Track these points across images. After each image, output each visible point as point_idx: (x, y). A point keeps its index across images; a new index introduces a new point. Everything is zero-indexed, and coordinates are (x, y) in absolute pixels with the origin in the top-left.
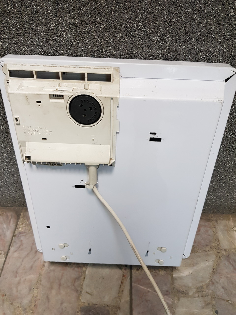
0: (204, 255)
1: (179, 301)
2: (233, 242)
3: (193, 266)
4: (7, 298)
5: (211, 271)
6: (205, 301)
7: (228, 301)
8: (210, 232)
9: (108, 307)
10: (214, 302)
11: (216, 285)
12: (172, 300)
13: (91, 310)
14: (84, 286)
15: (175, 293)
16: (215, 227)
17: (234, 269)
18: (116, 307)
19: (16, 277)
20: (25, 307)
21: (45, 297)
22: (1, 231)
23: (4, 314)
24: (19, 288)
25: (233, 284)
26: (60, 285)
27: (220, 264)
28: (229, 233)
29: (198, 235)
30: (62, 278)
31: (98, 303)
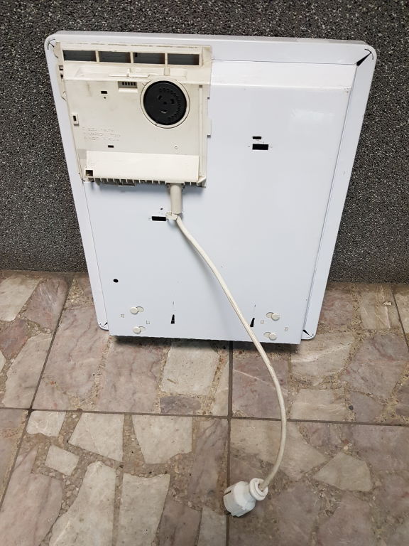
0: (337, 337)
1: (298, 393)
2: (382, 320)
3: (321, 350)
4: (57, 387)
5: (346, 356)
6: (335, 394)
7: (368, 395)
8: (349, 307)
9: (198, 398)
11: (353, 375)
12: (289, 392)
13: (175, 402)
14: (165, 372)
15: (292, 382)
16: (356, 301)
17: (382, 355)
18: (210, 398)
19: (69, 361)
20: (83, 397)
21: (111, 385)
22: (44, 303)
23: (56, 405)
24: (74, 374)
25: (377, 373)
26: (131, 370)
27: (361, 349)
28: (377, 309)
29: (330, 310)
30: (134, 363)
31: (185, 394)
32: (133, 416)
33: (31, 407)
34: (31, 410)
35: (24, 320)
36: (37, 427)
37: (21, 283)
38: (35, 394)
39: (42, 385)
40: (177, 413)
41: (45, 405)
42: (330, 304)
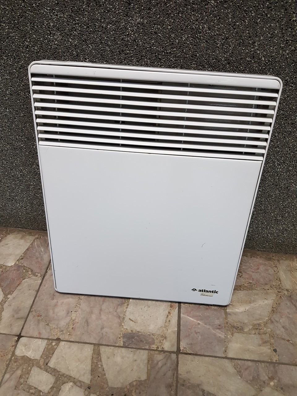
0: (263, 293)
1: (232, 336)
2: (296, 282)
3: (250, 303)
4: (42, 319)
5: (270, 309)
6: (262, 339)
7: (288, 341)
8: (271, 271)
9: (153, 335)
10: (272, 341)
11: (276, 324)
12: (225, 334)
13: (135, 337)
14: (127, 314)
15: (228, 327)
16: (276, 267)
18: (162, 336)
19: (53, 299)
20: (62, 329)
21: (84, 320)
22: (37, 254)
23: (40, 333)
24: (56, 310)
25: (295, 324)
26: (101, 310)
27: (281, 304)
28: (293, 274)
29: (256, 272)
30: (103, 304)
31: (142, 331)
32: (101, 347)
33: (20, 334)
34: (20, 336)
35: (22, 266)
36: (24, 350)
37: (21, 238)
38: (24, 324)
39: (30, 317)
40: (136, 347)
41: (31, 333)
42: (256, 268)
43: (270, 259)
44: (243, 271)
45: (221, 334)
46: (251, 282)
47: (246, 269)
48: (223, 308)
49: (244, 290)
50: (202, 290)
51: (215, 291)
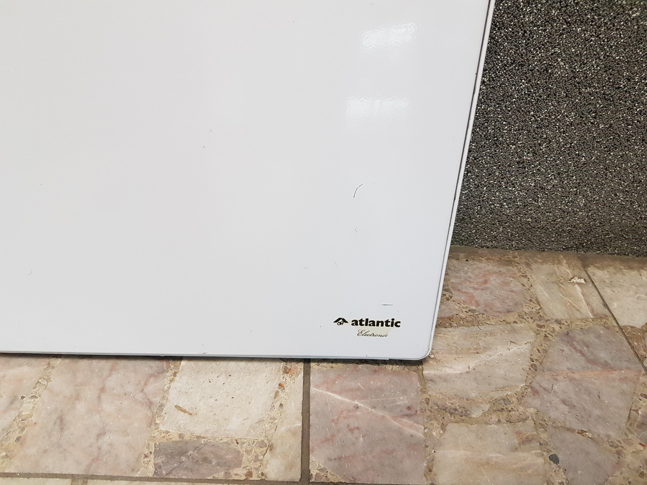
0: (503, 331)
1: (444, 432)
2: (574, 305)
3: (477, 353)
5: (527, 364)
6: (518, 433)
7: (582, 432)
8: (515, 285)
9: (237, 443)
10: (544, 436)
11: (545, 396)
12: (425, 429)
13: (187, 452)
14: (172, 394)
15: (431, 411)
16: (526, 276)
17: (589, 361)
18: (262, 444)
21: (54, 417)
25: (589, 394)
26: (102, 390)
27: (550, 350)
28: (563, 289)
29: (482, 289)
30: (110, 375)
31: (209, 435)
40: (190, 476)
42: (482, 280)
43: (509, 263)
44: (453, 288)
45: (414, 429)
46: (474, 308)
47: (459, 283)
48: (414, 368)
49: (459, 325)
50: (361, 321)
51: (393, 319)
